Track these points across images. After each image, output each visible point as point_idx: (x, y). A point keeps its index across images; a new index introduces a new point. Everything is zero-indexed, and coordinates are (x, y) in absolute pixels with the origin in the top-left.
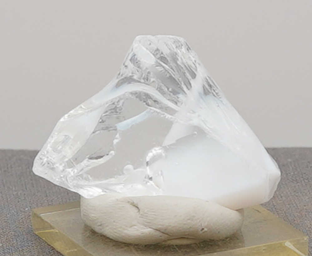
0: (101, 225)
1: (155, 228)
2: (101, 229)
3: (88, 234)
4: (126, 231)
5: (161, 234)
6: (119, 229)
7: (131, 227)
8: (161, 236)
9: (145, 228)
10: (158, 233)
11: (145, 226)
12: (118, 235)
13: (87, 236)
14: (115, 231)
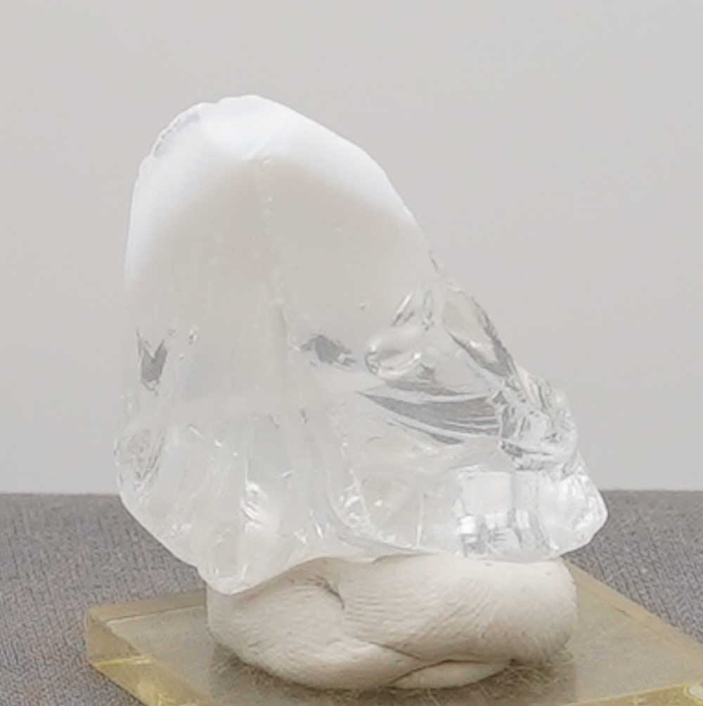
0: (256, 644)
1: (383, 643)
2: (256, 654)
3: (223, 669)
4: (317, 656)
5: (398, 656)
6: (302, 651)
7: (329, 643)
8: (398, 661)
9: (361, 643)
10: (389, 654)
11: (361, 640)
12: (298, 666)
13: (220, 672)
14: (292, 656)
